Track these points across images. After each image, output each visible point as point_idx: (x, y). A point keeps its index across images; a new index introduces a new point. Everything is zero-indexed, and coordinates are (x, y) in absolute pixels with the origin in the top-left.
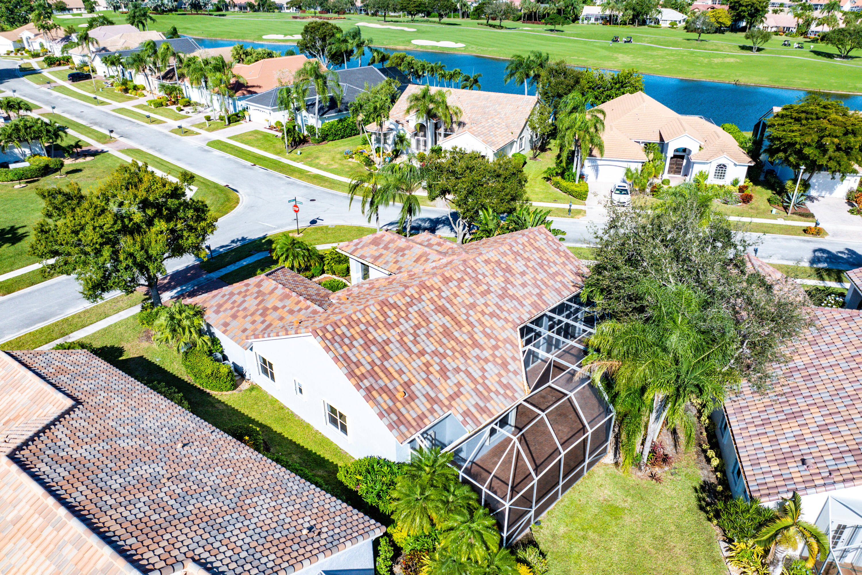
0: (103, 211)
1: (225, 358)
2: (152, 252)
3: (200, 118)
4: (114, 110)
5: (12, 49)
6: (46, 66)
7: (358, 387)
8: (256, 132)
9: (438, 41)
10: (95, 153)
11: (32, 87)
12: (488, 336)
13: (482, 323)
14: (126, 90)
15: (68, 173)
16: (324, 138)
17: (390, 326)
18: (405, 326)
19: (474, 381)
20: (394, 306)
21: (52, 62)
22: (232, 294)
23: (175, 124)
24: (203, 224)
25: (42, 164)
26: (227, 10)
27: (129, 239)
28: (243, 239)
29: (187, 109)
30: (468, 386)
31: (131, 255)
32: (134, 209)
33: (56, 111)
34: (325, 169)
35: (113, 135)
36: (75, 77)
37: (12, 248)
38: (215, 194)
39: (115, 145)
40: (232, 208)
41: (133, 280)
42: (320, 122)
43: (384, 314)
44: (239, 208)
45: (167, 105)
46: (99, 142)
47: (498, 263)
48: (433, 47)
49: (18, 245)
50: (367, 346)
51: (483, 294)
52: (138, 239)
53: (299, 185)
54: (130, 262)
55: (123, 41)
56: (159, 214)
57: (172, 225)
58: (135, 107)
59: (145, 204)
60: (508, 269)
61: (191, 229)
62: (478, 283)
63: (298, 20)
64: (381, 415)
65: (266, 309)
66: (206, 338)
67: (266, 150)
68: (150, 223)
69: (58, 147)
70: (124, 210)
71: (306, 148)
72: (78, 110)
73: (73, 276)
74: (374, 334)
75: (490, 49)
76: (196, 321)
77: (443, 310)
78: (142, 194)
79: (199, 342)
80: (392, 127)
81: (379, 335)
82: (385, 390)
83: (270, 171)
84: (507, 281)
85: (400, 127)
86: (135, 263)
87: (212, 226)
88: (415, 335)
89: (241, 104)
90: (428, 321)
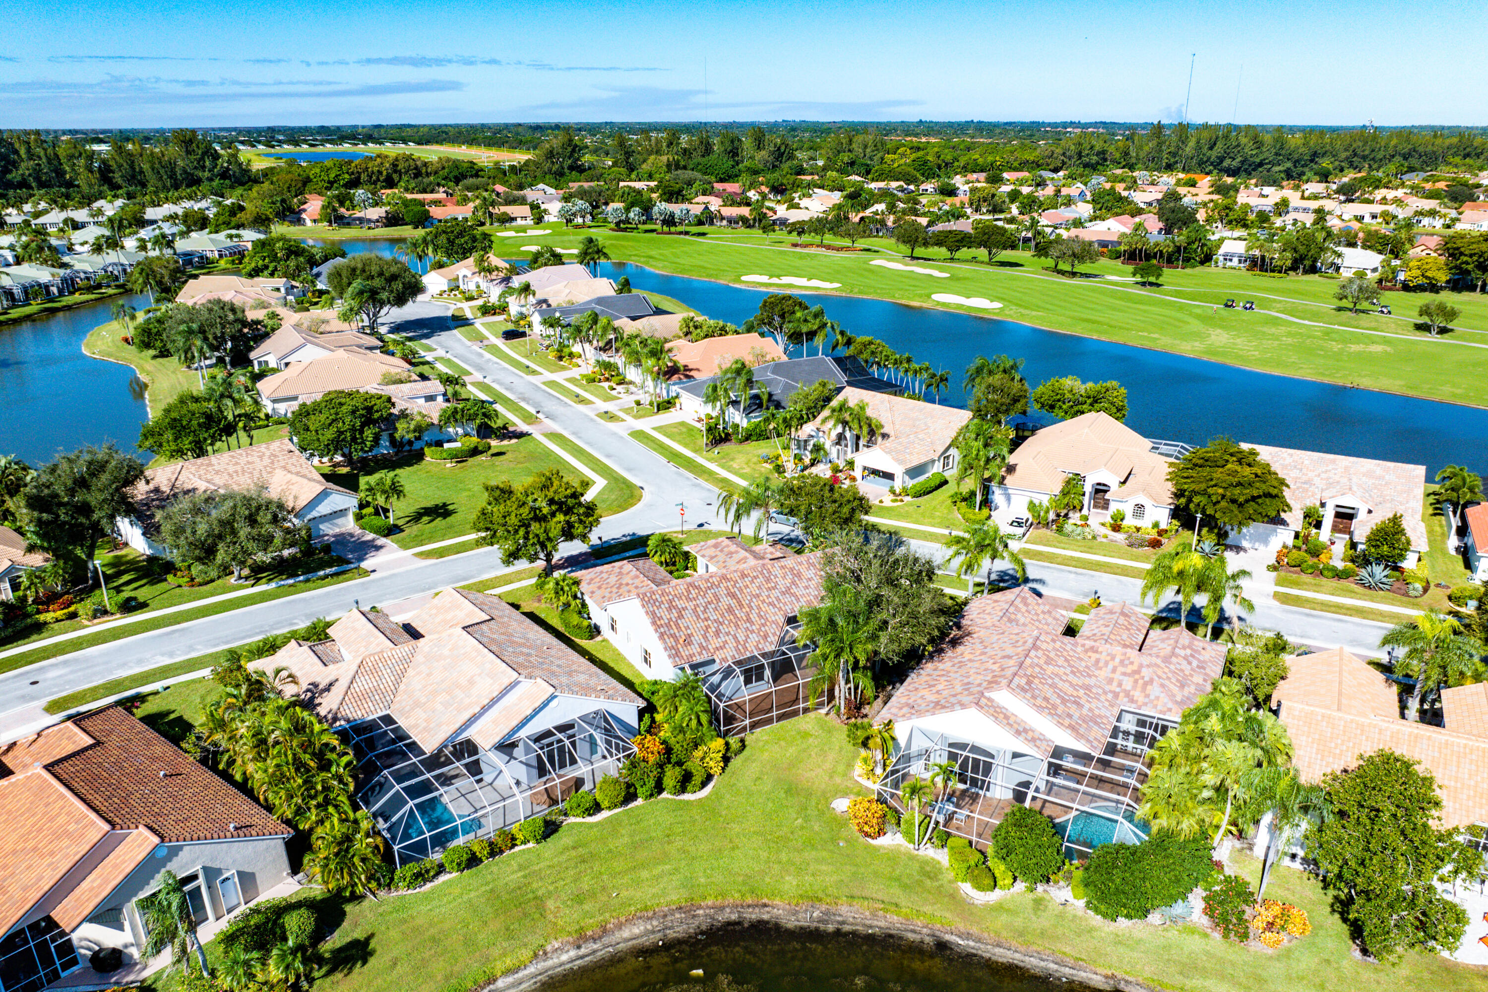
0: (524, 504)
1: (590, 618)
2: (551, 535)
3: (628, 400)
4: (544, 383)
5: (446, 288)
6: (479, 314)
7: (656, 631)
8: (683, 424)
9: (968, 297)
10: (520, 435)
11: (463, 344)
12: (760, 617)
13: (759, 608)
14: (561, 358)
15: (493, 455)
16: (748, 437)
17: (689, 599)
18: (701, 601)
19: (737, 642)
20: (698, 588)
21: (487, 310)
22: (602, 572)
23: (603, 406)
24: (590, 519)
25: (472, 446)
26: (712, 223)
27: (537, 525)
28: (634, 534)
29: (620, 388)
30: (732, 644)
31: (537, 535)
32: (544, 504)
33: (486, 380)
34: (735, 473)
35: (539, 415)
36: (510, 335)
37: (444, 522)
38: (621, 490)
39: (539, 427)
40: (632, 505)
41: (536, 554)
42: (745, 420)
43: (689, 592)
44: (639, 505)
45: (600, 381)
46: (524, 422)
47: (792, 569)
48: (961, 306)
49: (449, 519)
50: (669, 609)
51: (769, 589)
52: (543, 525)
53: (703, 488)
54: (535, 540)
55: (567, 291)
56: (560, 510)
57: (567, 518)
58: (567, 380)
59: (551, 502)
60: (799, 575)
61: (581, 521)
62: (768, 580)
63: (798, 249)
64: (666, 649)
65: (621, 584)
66: (578, 601)
67: (686, 446)
68: (553, 515)
69: (488, 427)
70: (537, 504)
71: (726, 447)
72: (508, 379)
73: (496, 546)
74: (677, 602)
75: (1034, 313)
76: (574, 588)
77: (733, 596)
78: (550, 494)
79: (573, 603)
80: (813, 433)
81: (680, 604)
82: (673, 636)
83: (682, 470)
84: (793, 583)
85: (821, 434)
86: (539, 541)
87: (597, 521)
88: (706, 608)
89: (675, 389)
90: (718, 600)
